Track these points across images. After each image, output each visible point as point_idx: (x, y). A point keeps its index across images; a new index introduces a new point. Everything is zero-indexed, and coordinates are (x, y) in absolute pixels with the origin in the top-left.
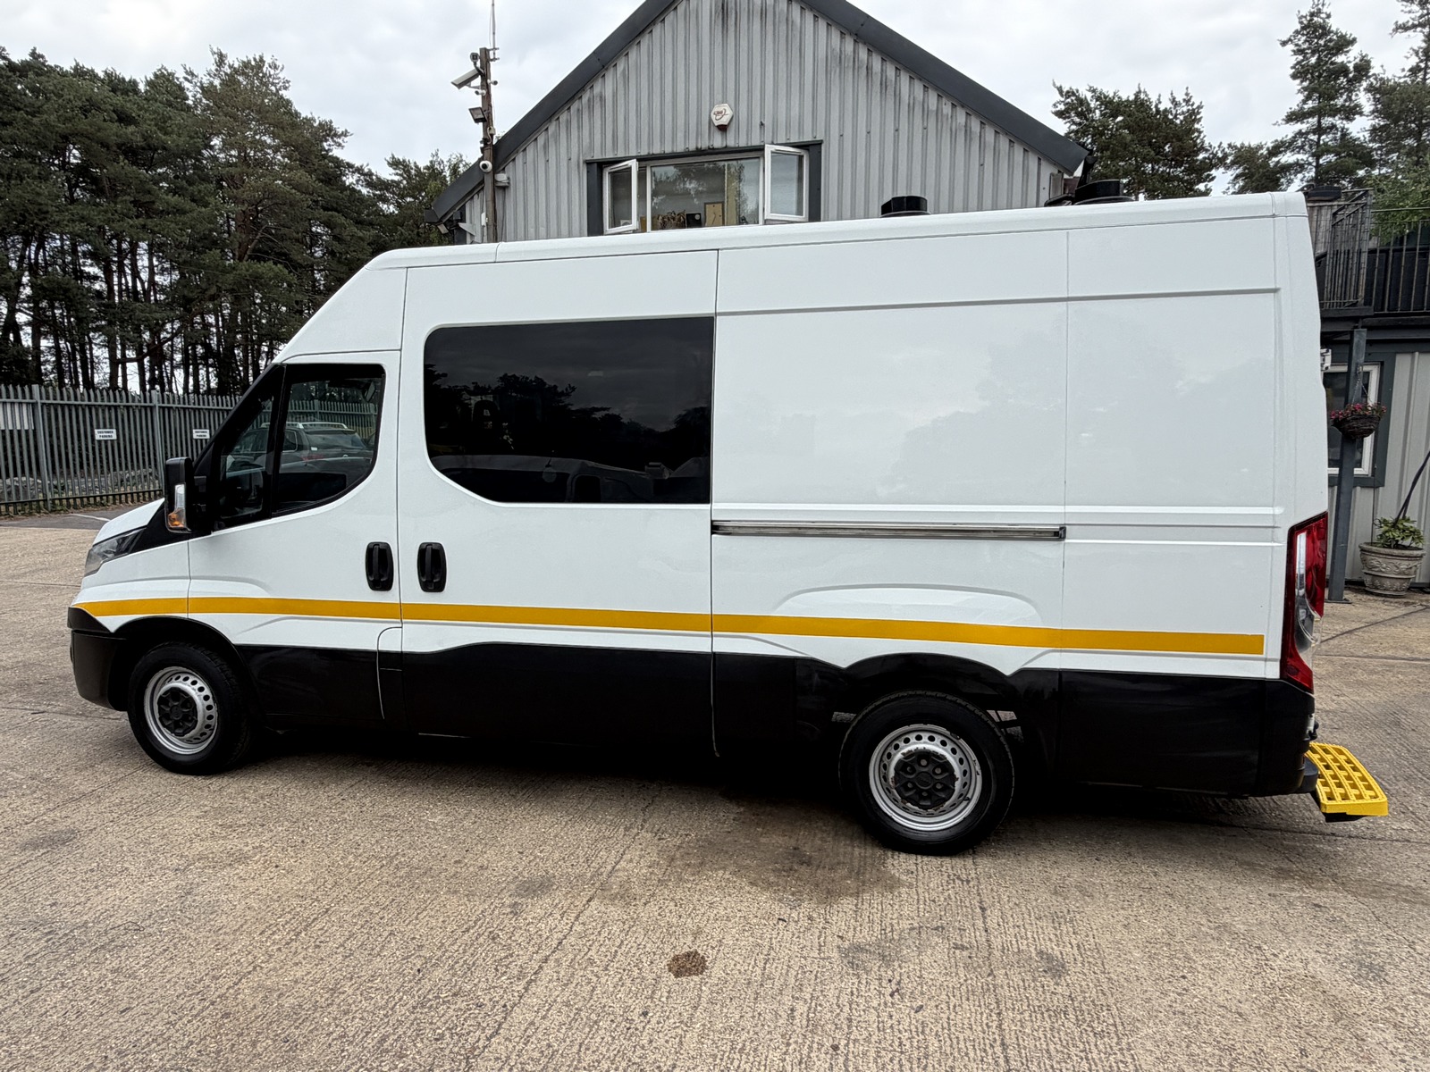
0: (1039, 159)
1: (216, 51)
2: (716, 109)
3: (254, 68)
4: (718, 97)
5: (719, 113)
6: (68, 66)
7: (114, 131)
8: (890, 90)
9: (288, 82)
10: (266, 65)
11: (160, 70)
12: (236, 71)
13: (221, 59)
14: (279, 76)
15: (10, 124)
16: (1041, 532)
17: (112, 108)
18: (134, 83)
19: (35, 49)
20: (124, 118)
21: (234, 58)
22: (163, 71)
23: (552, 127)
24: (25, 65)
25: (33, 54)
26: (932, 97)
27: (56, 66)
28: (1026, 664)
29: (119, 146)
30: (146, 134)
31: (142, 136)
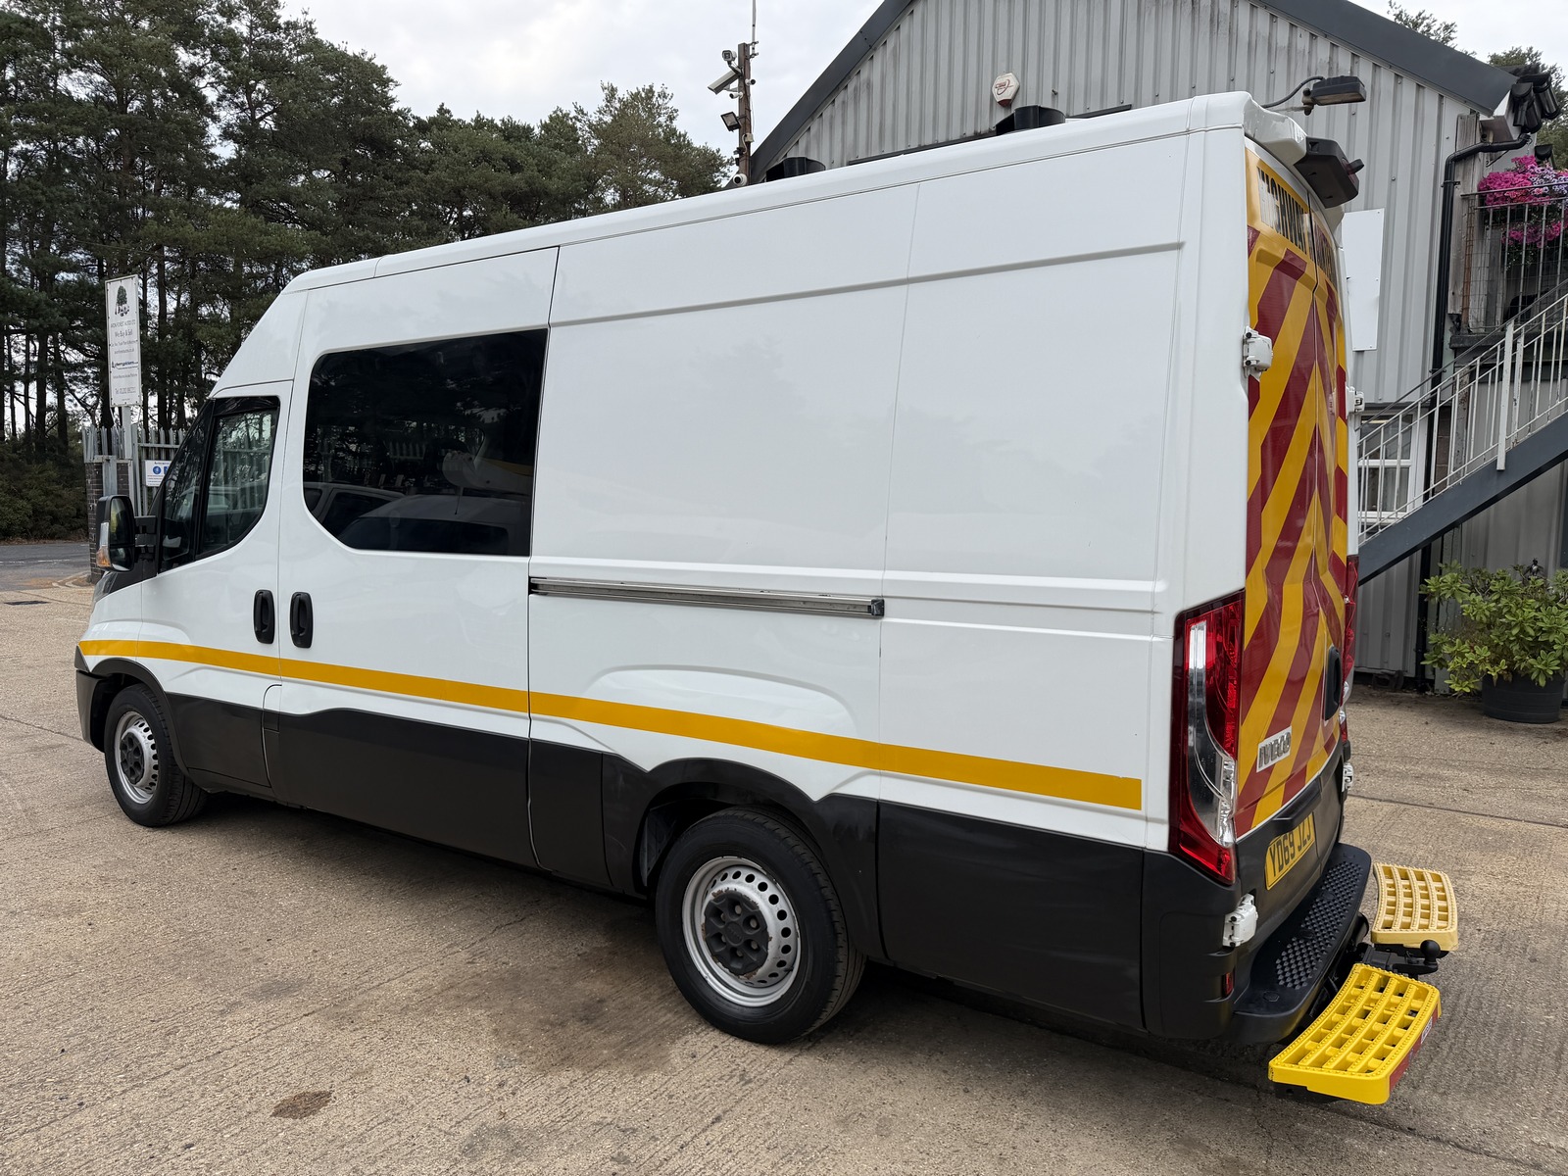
0: (1441, 97)
1: (606, 85)
2: (999, 81)
3: (645, 98)
4: (1002, 65)
5: (1001, 85)
6: (468, 118)
7: (501, 179)
8: (1224, 28)
9: (676, 111)
10: (656, 95)
11: (555, 112)
12: (625, 105)
13: (612, 92)
14: (669, 105)
15: (407, 183)
16: (855, 606)
17: (501, 156)
18: (528, 130)
19: (443, 104)
20: (515, 167)
21: (623, 93)
22: (558, 112)
23: (815, 126)
24: (433, 121)
25: (442, 110)
26: (1282, 28)
27: (459, 120)
28: (835, 788)
29: (505, 195)
30: (530, 181)
31: (527, 182)
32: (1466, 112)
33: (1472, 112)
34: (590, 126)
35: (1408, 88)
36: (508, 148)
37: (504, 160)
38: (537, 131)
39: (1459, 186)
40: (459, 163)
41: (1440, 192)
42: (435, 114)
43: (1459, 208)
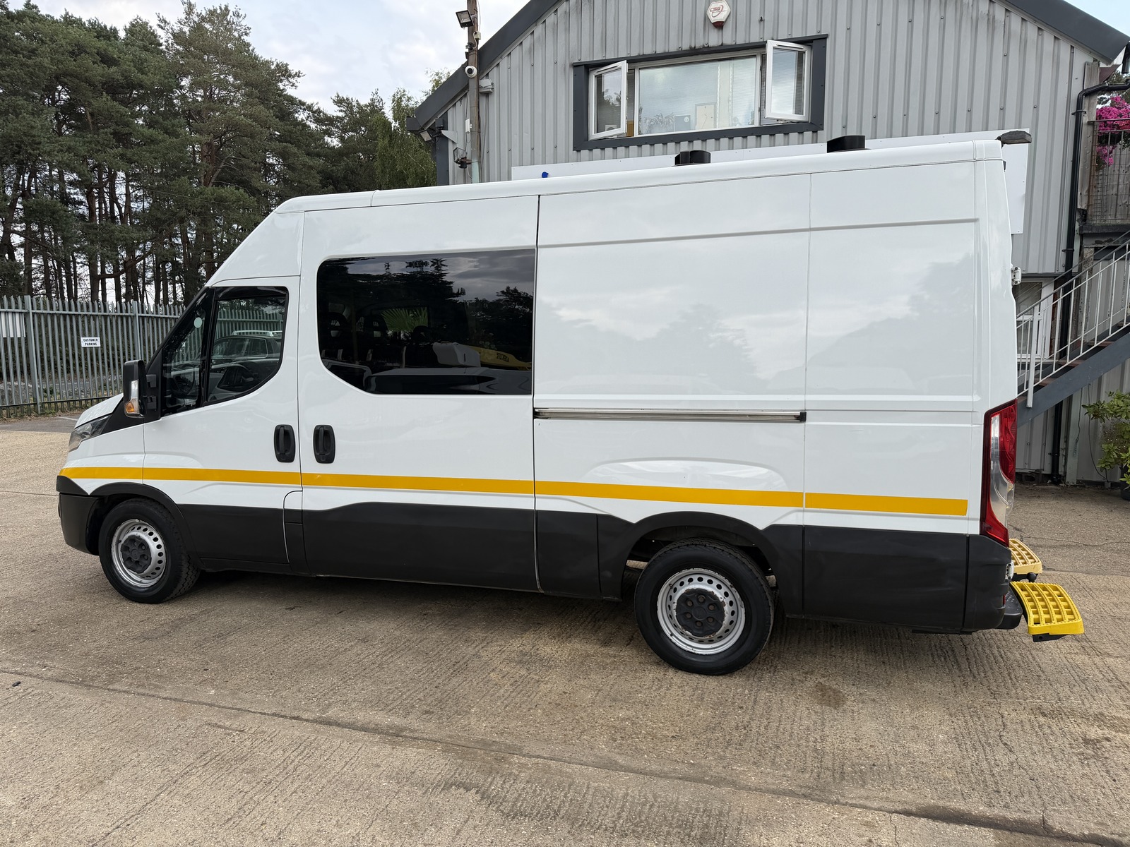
0: (1072, 47)
3: (219, 16)
5: (715, 9)
6: (58, 15)
7: (99, 71)
9: (249, 28)
10: (231, 14)
11: (136, 19)
12: (203, 19)
13: (190, 9)
14: (243, 23)
15: (9, 65)
17: (96, 51)
18: (115, 31)
20: (107, 60)
21: (202, 8)
22: (138, 20)
23: (538, 30)
24: (21, 14)
25: (27, 5)
27: (48, 16)
29: (104, 84)
30: (126, 74)
31: (122, 75)
32: (1091, 60)
33: (1095, 60)
34: (173, 34)
35: (1048, 38)
36: (102, 44)
37: (97, 54)
38: (122, 34)
39: (1086, 115)
40: (56, 52)
41: (1072, 119)
42: (21, 7)
43: (1086, 132)
